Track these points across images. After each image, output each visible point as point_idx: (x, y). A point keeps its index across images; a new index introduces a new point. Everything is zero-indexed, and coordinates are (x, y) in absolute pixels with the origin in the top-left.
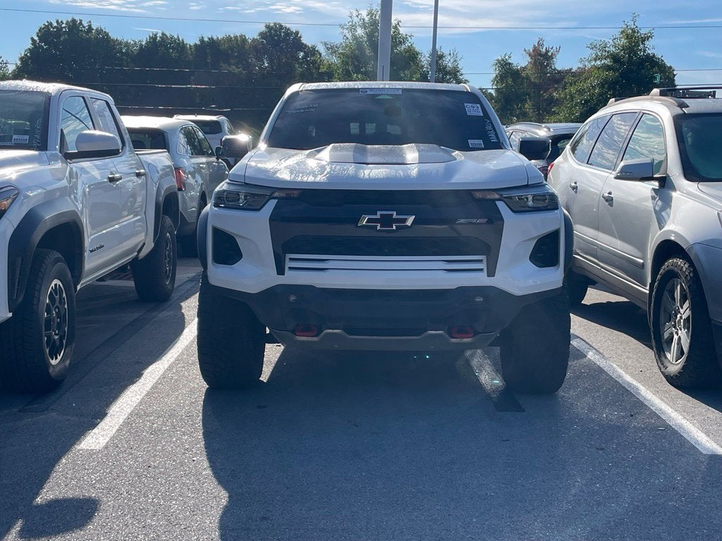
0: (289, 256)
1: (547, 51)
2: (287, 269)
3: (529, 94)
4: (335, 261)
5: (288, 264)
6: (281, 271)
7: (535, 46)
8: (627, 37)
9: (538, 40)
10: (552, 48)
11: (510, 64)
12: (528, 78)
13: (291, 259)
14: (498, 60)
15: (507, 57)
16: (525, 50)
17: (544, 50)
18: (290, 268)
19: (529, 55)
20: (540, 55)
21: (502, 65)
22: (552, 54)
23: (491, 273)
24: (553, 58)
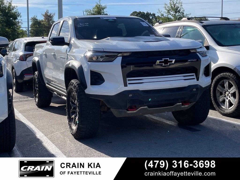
0: (128, 79)
1: (50, 15)
2: (128, 84)
3: (45, 30)
4: (146, 79)
5: (128, 82)
6: (126, 85)
7: (45, 13)
8: (98, 8)
9: (46, 10)
10: (52, 13)
11: (37, 19)
12: (44, 24)
13: (128, 80)
14: (32, 18)
15: (35, 17)
16: (42, 14)
17: (49, 14)
18: (129, 84)
19: (44, 16)
20: (48, 16)
21: (34, 20)
22: (52, 15)
23: (198, 80)
24: (52, 17)
